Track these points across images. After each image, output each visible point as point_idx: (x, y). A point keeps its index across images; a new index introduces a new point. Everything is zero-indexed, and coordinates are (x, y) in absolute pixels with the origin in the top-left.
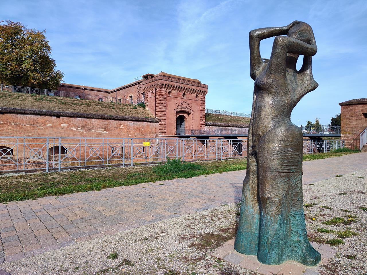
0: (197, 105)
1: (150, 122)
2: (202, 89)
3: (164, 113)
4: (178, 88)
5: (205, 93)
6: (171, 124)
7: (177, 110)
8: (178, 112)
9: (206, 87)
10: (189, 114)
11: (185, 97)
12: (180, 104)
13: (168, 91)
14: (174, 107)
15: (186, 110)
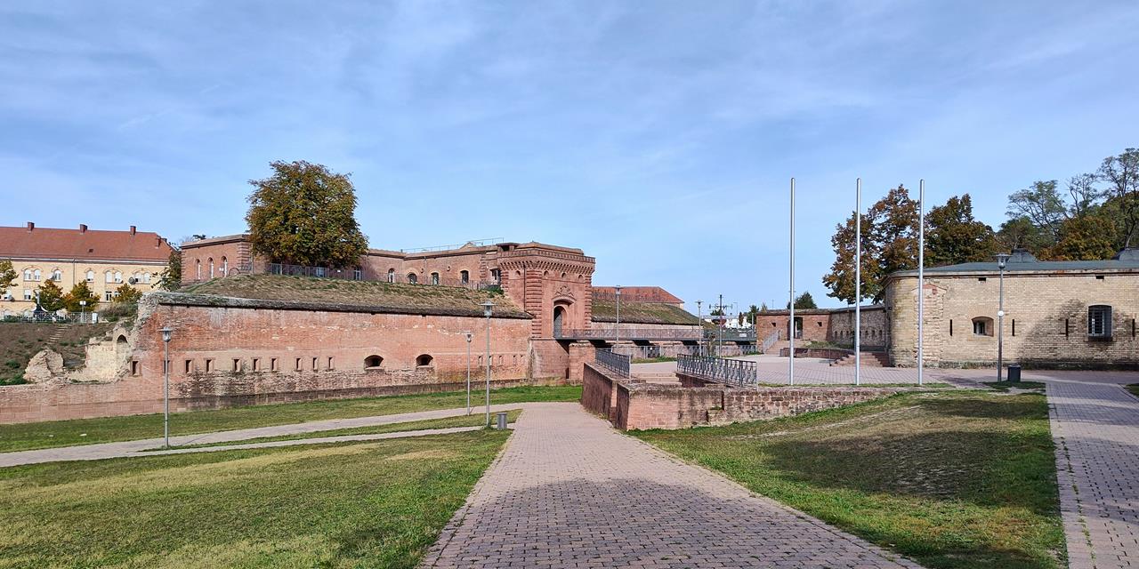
0: (581, 289)
1: (522, 318)
2: (588, 265)
3: (539, 304)
4: (557, 266)
5: (591, 270)
6: (548, 321)
7: (555, 300)
8: (556, 303)
9: (592, 260)
10: (569, 303)
11: (564, 279)
12: (559, 290)
13: (543, 271)
14: (551, 295)
15: (566, 298)
